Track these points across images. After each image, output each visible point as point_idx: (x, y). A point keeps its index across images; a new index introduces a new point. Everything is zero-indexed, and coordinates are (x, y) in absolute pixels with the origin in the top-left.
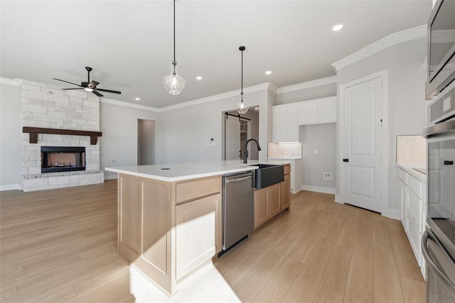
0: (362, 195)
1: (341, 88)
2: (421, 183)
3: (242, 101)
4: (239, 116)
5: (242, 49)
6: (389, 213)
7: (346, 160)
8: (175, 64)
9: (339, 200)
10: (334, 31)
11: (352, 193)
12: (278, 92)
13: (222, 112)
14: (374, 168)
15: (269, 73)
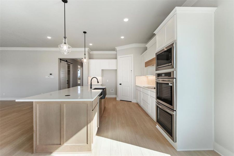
0: (126, 96)
1: (119, 57)
2: (149, 91)
3: (85, 58)
4: (66, 61)
5: (85, 32)
6: (134, 101)
7: (121, 84)
8: (65, 38)
9: (118, 99)
10: (121, 38)
11: (123, 96)
12: (91, 53)
13: (59, 58)
14: (129, 86)
15: (91, 44)
